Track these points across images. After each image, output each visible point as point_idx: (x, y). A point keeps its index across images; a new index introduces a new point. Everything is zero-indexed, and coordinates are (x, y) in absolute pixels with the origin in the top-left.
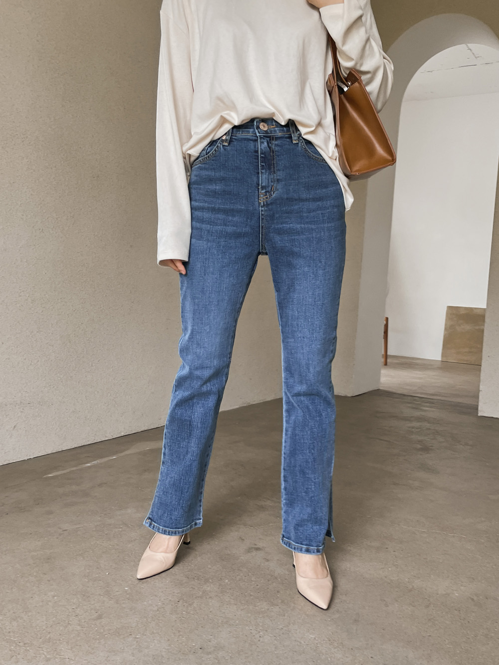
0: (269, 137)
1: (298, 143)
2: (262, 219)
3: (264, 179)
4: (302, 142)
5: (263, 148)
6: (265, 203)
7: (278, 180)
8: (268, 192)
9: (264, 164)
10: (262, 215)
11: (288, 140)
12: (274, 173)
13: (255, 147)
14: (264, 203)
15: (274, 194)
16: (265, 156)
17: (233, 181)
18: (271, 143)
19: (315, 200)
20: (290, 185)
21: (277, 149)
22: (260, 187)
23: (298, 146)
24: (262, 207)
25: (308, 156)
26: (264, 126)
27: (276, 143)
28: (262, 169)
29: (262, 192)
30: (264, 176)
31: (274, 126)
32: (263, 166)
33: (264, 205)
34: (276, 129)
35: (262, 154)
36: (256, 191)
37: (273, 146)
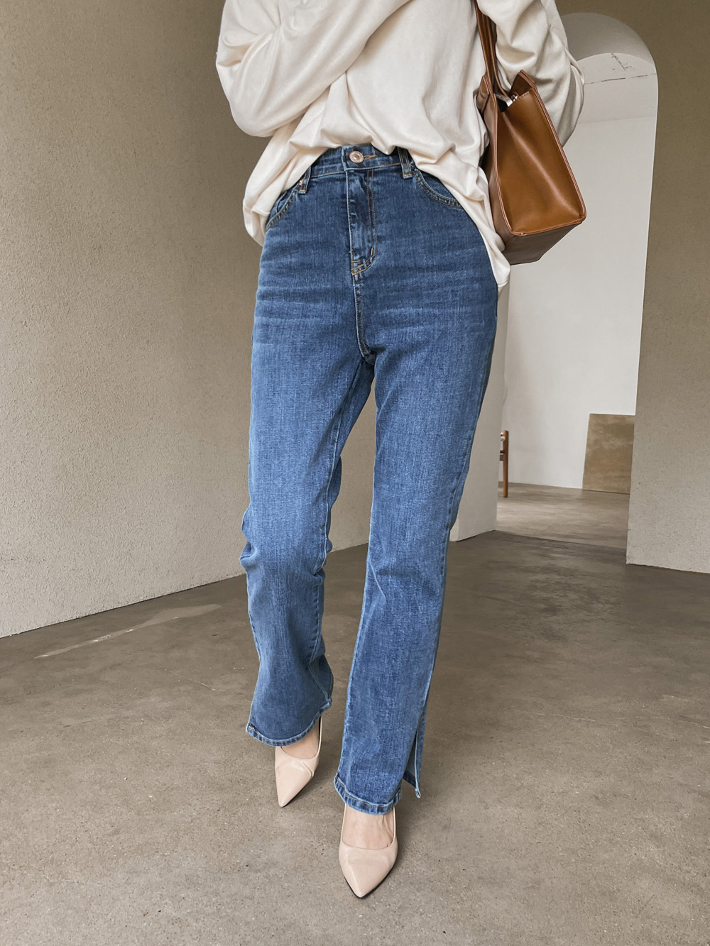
0: (364, 172)
1: (411, 178)
2: (358, 302)
3: (356, 236)
4: (419, 176)
5: (353, 189)
6: (361, 276)
7: (380, 239)
8: (364, 257)
9: (355, 214)
10: (358, 295)
11: (395, 174)
12: (373, 227)
13: (343, 190)
14: (359, 276)
15: (374, 262)
16: (357, 200)
17: (313, 248)
18: (366, 181)
19: (442, 268)
20: (399, 246)
21: (375, 189)
22: (351, 252)
23: (411, 182)
24: (356, 282)
25: (429, 197)
26: (358, 157)
27: (375, 179)
28: (354, 223)
29: (355, 258)
30: (356, 233)
31: (374, 156)
32: (354, 217)
33: (359, 279)
34: (377, 159)
35: (352, 198)
36: (347, 259)
37: (370, 185)
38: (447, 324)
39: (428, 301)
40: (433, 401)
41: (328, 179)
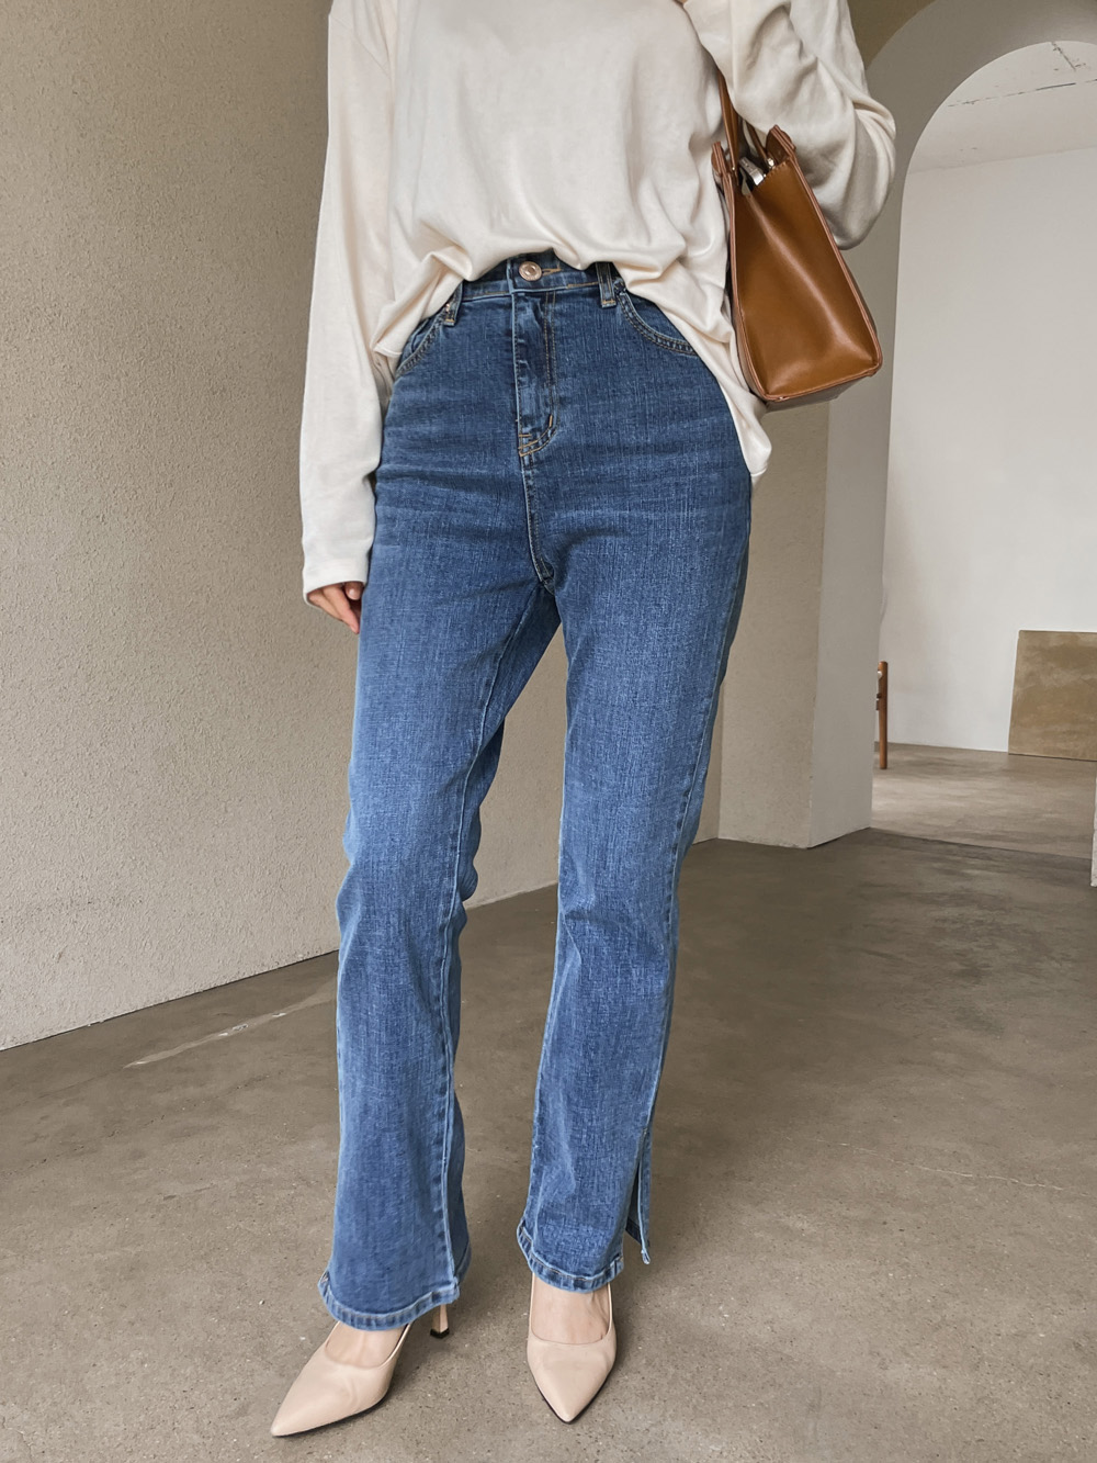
4: (627, 302)
13: (504, 322)
30: (527, 392)
35: (521, 337)
36: (513, 431)
37: (549, 317)
38: (668, 535)
39: (637, 500)
40: (646, 654)
41: (486, 303)
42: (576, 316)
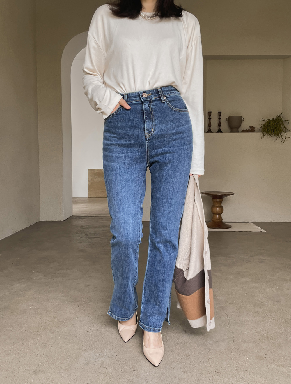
0: (149, 101)
13: (141, 108)
20: (162, 127)
23: (165, 104)
26: (145, 95)
30: (147, 123)
35: (146, 111)
42: (157, 106)
